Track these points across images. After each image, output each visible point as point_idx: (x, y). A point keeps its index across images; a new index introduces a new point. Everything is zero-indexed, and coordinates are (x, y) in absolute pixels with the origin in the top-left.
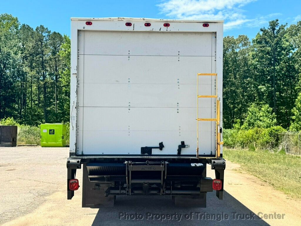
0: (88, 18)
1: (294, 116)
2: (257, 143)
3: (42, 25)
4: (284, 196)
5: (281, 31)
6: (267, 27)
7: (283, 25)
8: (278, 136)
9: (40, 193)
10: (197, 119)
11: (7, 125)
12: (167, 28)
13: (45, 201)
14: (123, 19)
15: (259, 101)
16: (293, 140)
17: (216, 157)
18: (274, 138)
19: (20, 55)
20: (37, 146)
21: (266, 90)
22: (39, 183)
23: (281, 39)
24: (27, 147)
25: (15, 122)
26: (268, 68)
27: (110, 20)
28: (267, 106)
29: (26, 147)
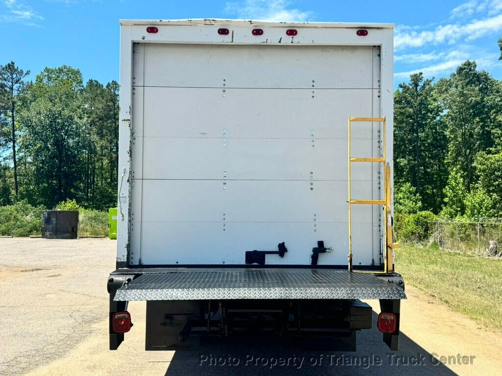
0: (151, 21)
1: (446, 199)
2: (398, 233)
3: (115, 81)
4: (472, 324)
5: (427, 87)
6: (408, 82)
7: (429, 80)
8: (427, 224)
9: (86, 317)
10: (349, 200)
11: (67, 210)
12: (293, 38)
13: (91, 332)
14: (213, 23)
15: (398, 179)
16: (448, 229)
17: (385, 272)
18: (422, 228)
19: (86, 119)
20: (104, 237)
21: (407, 165)
22: (89, 298)
23: (426, 98)
24: (92, 239)
25: (78, 206)
26: (408, 135)
27: (191, 24)
28: (408, 184)
29: (90, 238)
